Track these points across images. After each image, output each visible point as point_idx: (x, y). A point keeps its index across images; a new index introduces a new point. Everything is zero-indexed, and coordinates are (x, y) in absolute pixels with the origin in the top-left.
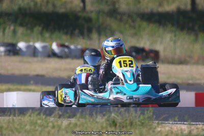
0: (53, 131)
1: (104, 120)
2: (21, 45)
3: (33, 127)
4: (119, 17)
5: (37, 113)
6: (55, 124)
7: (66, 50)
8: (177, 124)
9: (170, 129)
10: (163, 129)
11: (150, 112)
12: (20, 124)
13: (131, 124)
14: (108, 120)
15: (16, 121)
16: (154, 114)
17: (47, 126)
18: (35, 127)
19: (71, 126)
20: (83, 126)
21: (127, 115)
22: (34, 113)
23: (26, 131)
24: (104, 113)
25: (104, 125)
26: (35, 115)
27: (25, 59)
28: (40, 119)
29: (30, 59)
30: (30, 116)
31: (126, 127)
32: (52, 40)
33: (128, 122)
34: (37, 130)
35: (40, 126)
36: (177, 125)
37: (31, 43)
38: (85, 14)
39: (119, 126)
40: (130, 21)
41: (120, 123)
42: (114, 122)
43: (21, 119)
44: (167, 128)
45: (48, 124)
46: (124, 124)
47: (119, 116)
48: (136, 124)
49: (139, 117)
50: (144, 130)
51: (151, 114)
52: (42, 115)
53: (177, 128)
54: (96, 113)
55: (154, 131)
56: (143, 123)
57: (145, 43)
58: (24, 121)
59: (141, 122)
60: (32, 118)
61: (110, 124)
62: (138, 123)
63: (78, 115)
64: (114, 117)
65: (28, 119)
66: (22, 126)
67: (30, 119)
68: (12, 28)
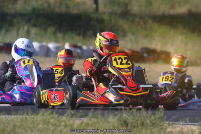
0: (65, 130)
1: (115, 120)
4: (131, 18)
5: (49, 112)
6: (68, 123)
7: (79, 51)
8: (187, 124)
9: (180, 129)
10: (173, 130)
11: (161, 112)
12: (33, 123)
13: (142, 124)
14: (120, 120)
15: (29, 119)
16: (164, 114)
17: (60, 126)
18: (48, 126)
19: (83, 125)
20: (95, 126)
22: (47, 112)
23: (38, 130)
24: (116, 113)
25: (116, 125)
26: (48, 115)
28: (52, 118)
29: (43, 59)
30: (43, 115)
31: (137, 127)
32: (65, 41)
33: (139, 122)
34: (50, 129)
35: (53, 125)
36: (187, 126)
37: (44, 44)
38: (97, 16)
39: (131, 126)
40: (142, 23)
41: (131, 123)
42: (125, 122)
43: (33, 118)
44: (178, 129)
45: (60, 123)
46: (136, 125)
47: (131, 116)
48: (147, 124)
49: (151, 117)
50: (155, 130)
51: (162, 114)
52: (54, 114)
53: (187, 129)
54: (108, 114)
55: (165, 132)
56: (154, 124)
58: (37, 120)
59: (152, 123)
60: (45, 117)
61: (122, 123)
62: (149, 123)
63: (90, 115)
64: (126, 117)
65: (40, 118)
66: (35, 125)
67: (43, 118)
68: (26, 28)
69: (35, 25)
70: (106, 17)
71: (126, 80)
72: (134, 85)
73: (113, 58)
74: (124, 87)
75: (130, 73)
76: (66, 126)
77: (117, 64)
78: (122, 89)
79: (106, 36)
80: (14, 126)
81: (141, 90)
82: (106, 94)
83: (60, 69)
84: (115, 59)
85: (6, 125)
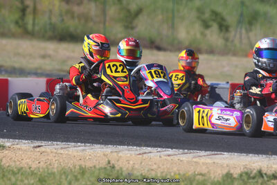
71: (123, 91)
72: (132, 96)
73: (107, 65)
74: (121, 98)
75: (127, 83)
77: (112, 72)
78: (118, 101)
79: (95, 39)
81: (140, 102)
82: (100, 106)
83: (181, 75)
84: (109, 66)
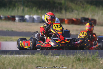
0: (49, 63)
1: (74, 58)
2: (27, 17)
3: (39, 61)
4: (76, 2)
6: (50, 59)
13: (88, 60)
14: (76, 58)
16: (99, 54)
17: (46, 61)
18: (40, 61)
19: (58, 60)
20: (64, 61)
21: (86, 55)
23: (35, 63)
24: (74, 54)
25: (74, 60)
26: (39, 55)
27: (29, 24)
28: (42, 57)
29: (31, 24)
30: (37, 55)
31: (85, 61)
32: (42, 14)
33: (86, 59)
34: (41, 63)
35: (42, 60)
37: (32, 16)
39: (82, 61)
40: (81, 4)
42: (79, 58)
43: (32, 57)
45: (46, 59)
46: (84, 60)
48: (90, 60)
49: (92, 55)
50: (94, 63)
51: (98, 54)
52: (43, 54)
54: (70, 54)
55: (99, 63)
56: (94, 59)
57: (89, 16)
58: (34, 58)
60: (38, 57)
61: (77, 59)
62: (91, 59)
63: (61, 55)
64: (79, 56)
65: (36, 57)
66: (33, 61)
67: (37, 57)
68: (22, 8)
69: (27, 7)
70: (63, 1)
76: (49, 61)
80: (23, 61)
85: (19, 61)
